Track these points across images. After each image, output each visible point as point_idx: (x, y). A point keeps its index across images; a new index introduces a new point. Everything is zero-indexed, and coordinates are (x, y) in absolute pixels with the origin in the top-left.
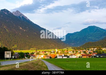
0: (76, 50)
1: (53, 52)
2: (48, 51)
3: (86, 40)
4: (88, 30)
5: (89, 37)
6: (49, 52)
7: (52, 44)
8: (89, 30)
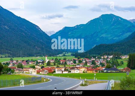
0: (78, 58)
1: (40, 62)
2: (32, 60)
3: (97, 39)
4: (100, 21)
5: (102, 34)
6: (34, 61)
7: (37, 46)
8: (102, 22)
